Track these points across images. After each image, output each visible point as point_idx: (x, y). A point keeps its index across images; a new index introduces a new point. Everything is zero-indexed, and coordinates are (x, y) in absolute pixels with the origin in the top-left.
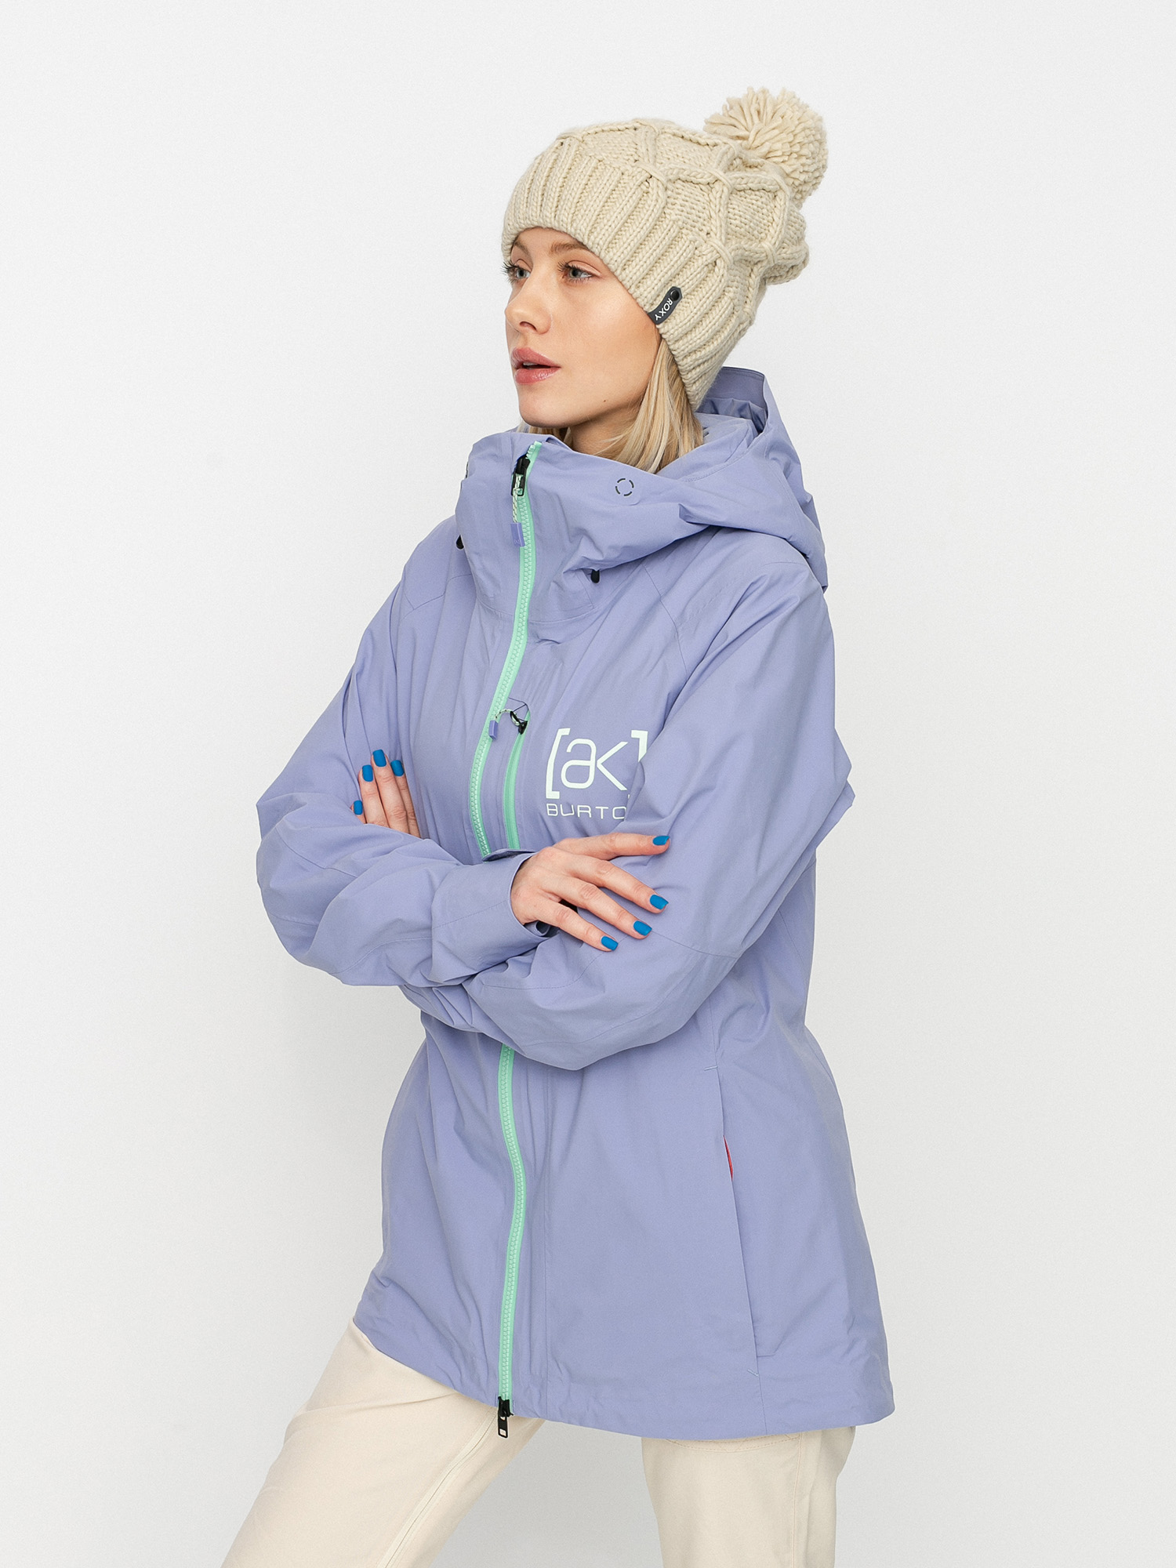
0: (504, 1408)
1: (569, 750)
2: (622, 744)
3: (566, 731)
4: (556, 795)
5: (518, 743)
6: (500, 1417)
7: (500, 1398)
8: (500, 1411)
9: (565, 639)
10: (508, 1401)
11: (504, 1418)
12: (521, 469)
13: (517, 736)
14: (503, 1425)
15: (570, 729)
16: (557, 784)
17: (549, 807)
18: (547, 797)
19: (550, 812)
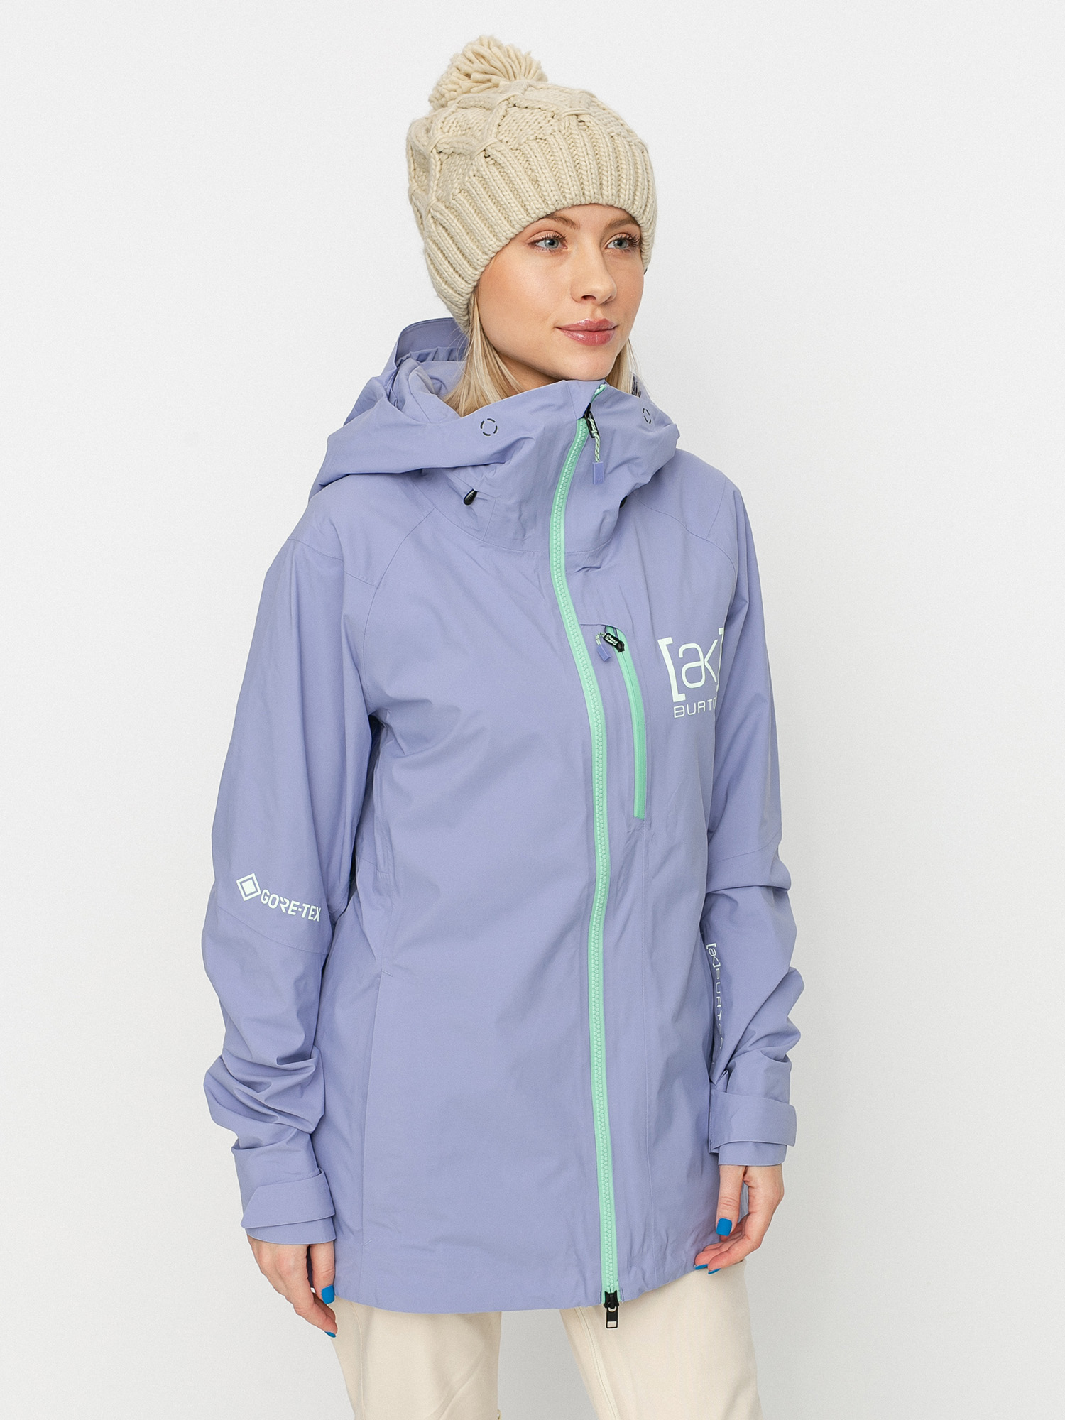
0: (611, 1300)
1: (681, 655)
2: (716, 641)
3: (669, 640)
4: (682, 697)
5: (624, 659)
6: (608, 1310)
7: (606, 1293)
8: (606, 1305)
9: (601, 564)
10: (616, 1291)
11: (614, 1310)
12: (587, 414)
13: (619, 655)
14: (612, 1317)
15: (670, 638)
16: (682, 688)
17: (677, 710)
18: (674, 701)
19: (677, 714)
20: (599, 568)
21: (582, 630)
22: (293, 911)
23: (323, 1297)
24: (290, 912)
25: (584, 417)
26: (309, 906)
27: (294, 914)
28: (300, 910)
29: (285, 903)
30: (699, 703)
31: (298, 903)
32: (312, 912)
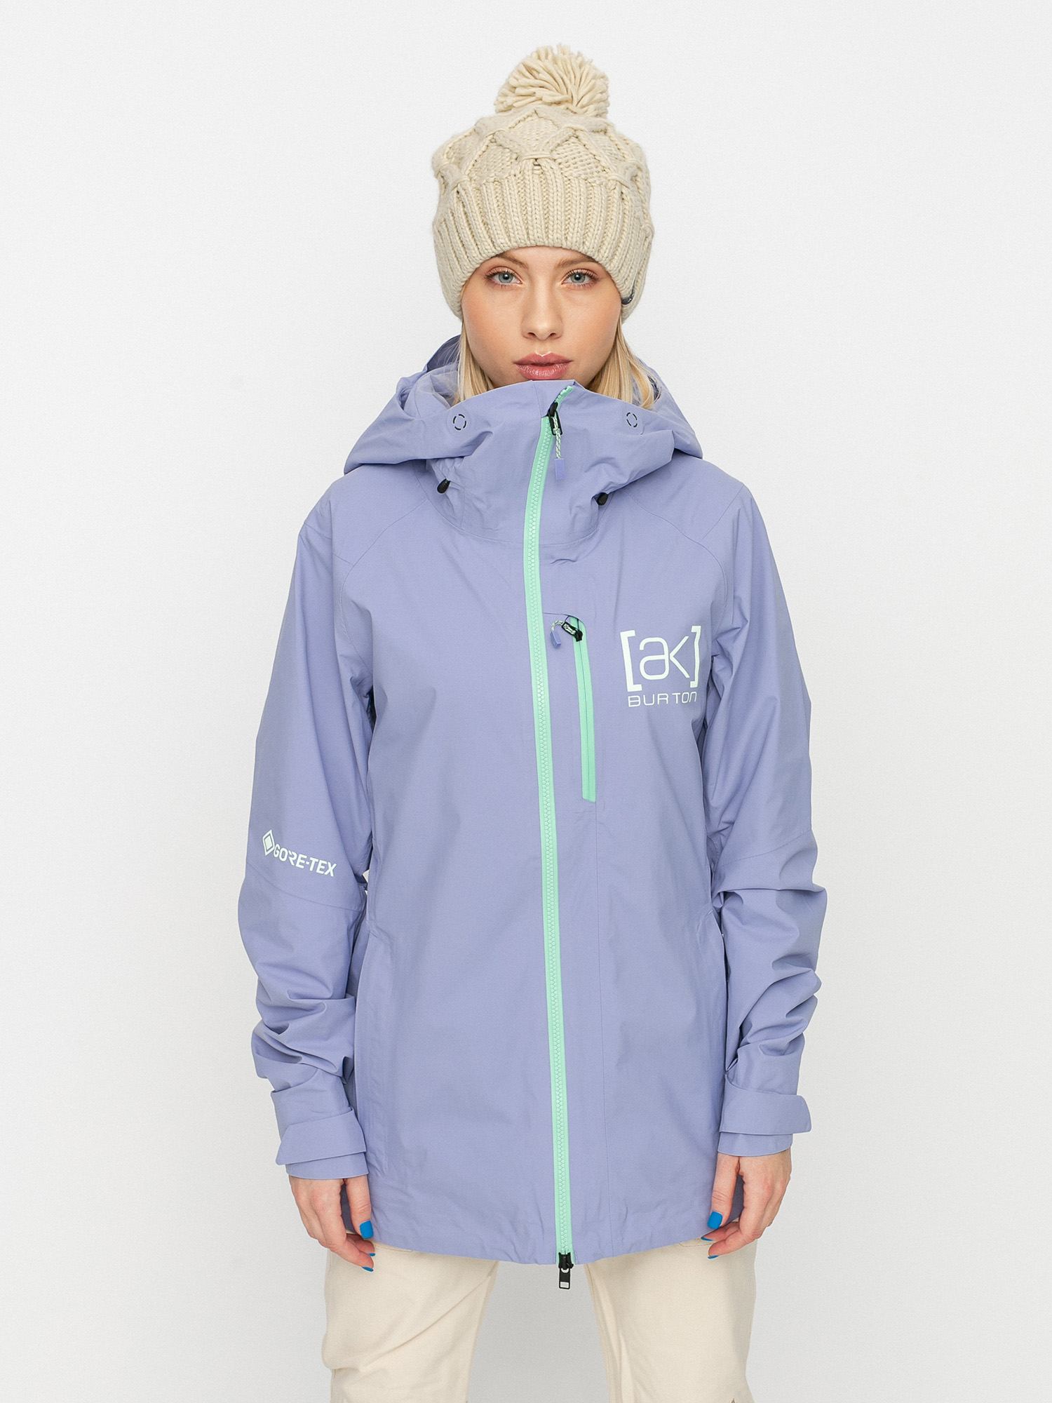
0: (565, 1261)
1: (642, 648)
2: (686, 638)
3: (632, 633)
4: (639, 688)
5: (581, 649)
6: (560, 1270)
7: (560, 1254)
8: (560, 1266)
9: (578, 557)
10: (569, 1254)
11: (567, 1271)
12: (552, 412)
13: (575, 643)
14: (565, 1278)
15: (634, 631)
16: (638, 679)
17: (631, 699)
18: (629, 691)
19: (632, 704)
20: (574, 561)
21: (543, 617)
22: (300, 864)
23: (361, 1232)
24: (298, 865)
25: (547, 415)
26: (317, 860)
27: (302, 867)
28: (308, 863)
29: (293, 856)
30: (659, 695)
31: (305, 857)
32: (320, 866)
